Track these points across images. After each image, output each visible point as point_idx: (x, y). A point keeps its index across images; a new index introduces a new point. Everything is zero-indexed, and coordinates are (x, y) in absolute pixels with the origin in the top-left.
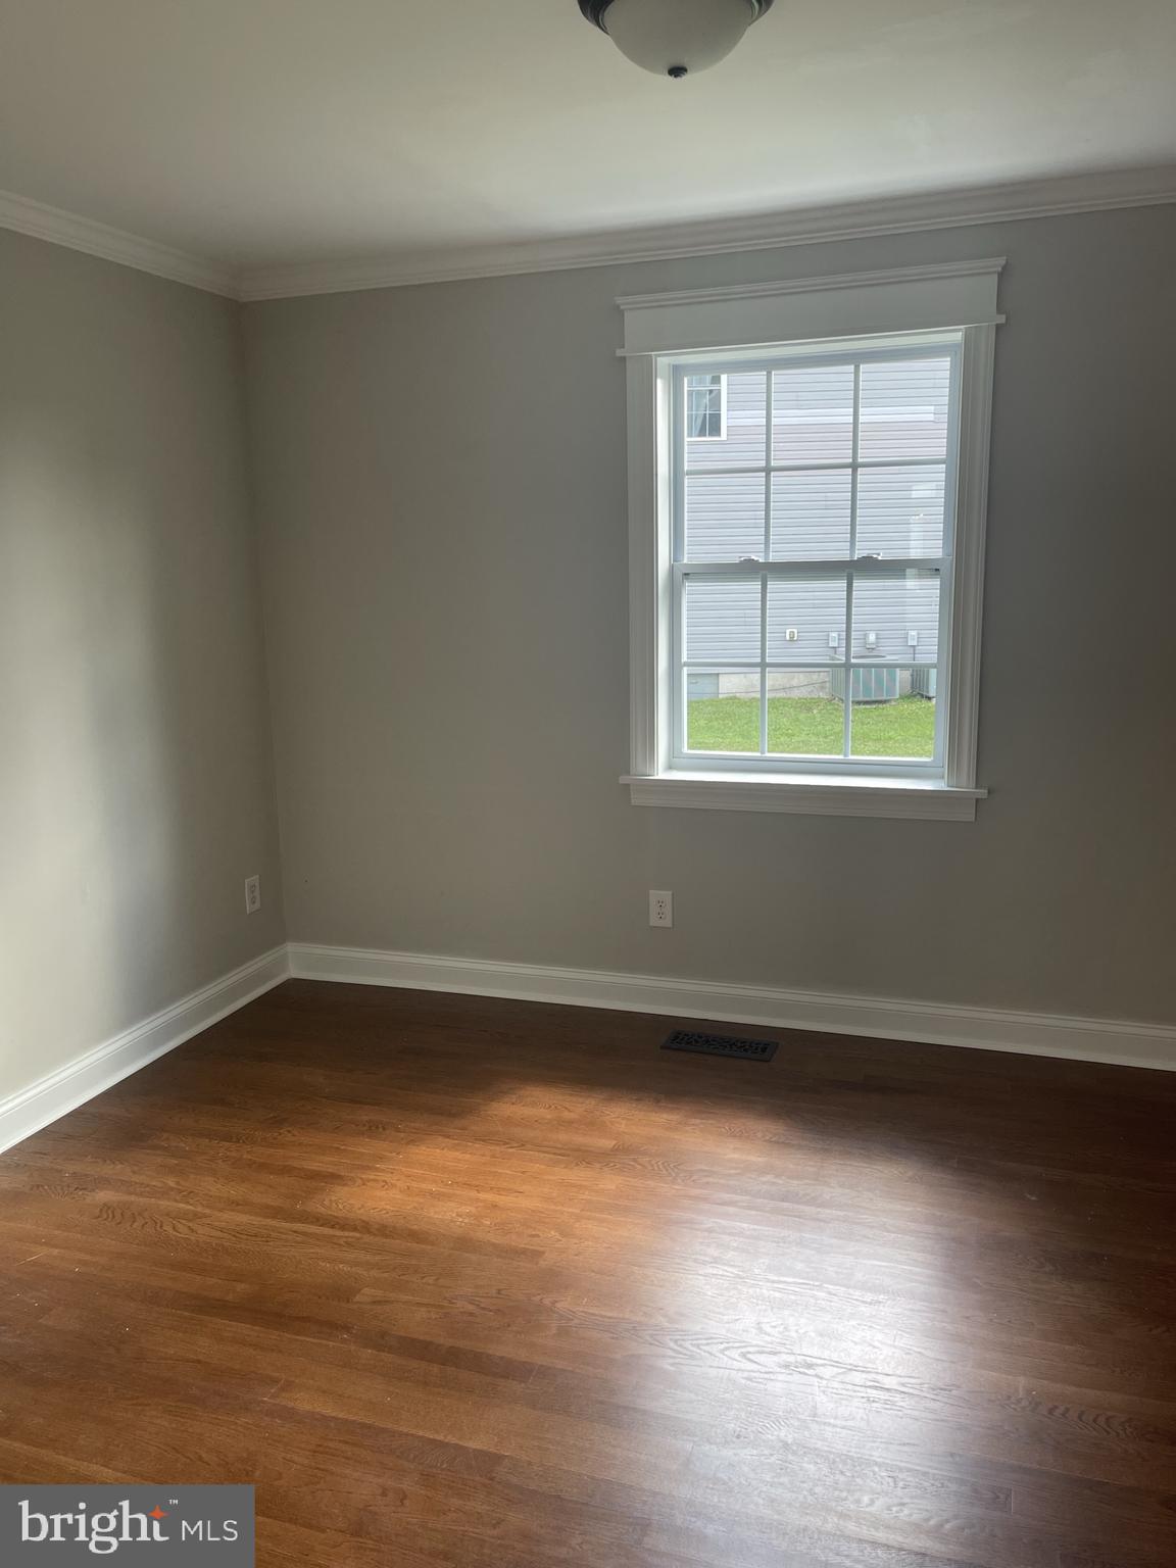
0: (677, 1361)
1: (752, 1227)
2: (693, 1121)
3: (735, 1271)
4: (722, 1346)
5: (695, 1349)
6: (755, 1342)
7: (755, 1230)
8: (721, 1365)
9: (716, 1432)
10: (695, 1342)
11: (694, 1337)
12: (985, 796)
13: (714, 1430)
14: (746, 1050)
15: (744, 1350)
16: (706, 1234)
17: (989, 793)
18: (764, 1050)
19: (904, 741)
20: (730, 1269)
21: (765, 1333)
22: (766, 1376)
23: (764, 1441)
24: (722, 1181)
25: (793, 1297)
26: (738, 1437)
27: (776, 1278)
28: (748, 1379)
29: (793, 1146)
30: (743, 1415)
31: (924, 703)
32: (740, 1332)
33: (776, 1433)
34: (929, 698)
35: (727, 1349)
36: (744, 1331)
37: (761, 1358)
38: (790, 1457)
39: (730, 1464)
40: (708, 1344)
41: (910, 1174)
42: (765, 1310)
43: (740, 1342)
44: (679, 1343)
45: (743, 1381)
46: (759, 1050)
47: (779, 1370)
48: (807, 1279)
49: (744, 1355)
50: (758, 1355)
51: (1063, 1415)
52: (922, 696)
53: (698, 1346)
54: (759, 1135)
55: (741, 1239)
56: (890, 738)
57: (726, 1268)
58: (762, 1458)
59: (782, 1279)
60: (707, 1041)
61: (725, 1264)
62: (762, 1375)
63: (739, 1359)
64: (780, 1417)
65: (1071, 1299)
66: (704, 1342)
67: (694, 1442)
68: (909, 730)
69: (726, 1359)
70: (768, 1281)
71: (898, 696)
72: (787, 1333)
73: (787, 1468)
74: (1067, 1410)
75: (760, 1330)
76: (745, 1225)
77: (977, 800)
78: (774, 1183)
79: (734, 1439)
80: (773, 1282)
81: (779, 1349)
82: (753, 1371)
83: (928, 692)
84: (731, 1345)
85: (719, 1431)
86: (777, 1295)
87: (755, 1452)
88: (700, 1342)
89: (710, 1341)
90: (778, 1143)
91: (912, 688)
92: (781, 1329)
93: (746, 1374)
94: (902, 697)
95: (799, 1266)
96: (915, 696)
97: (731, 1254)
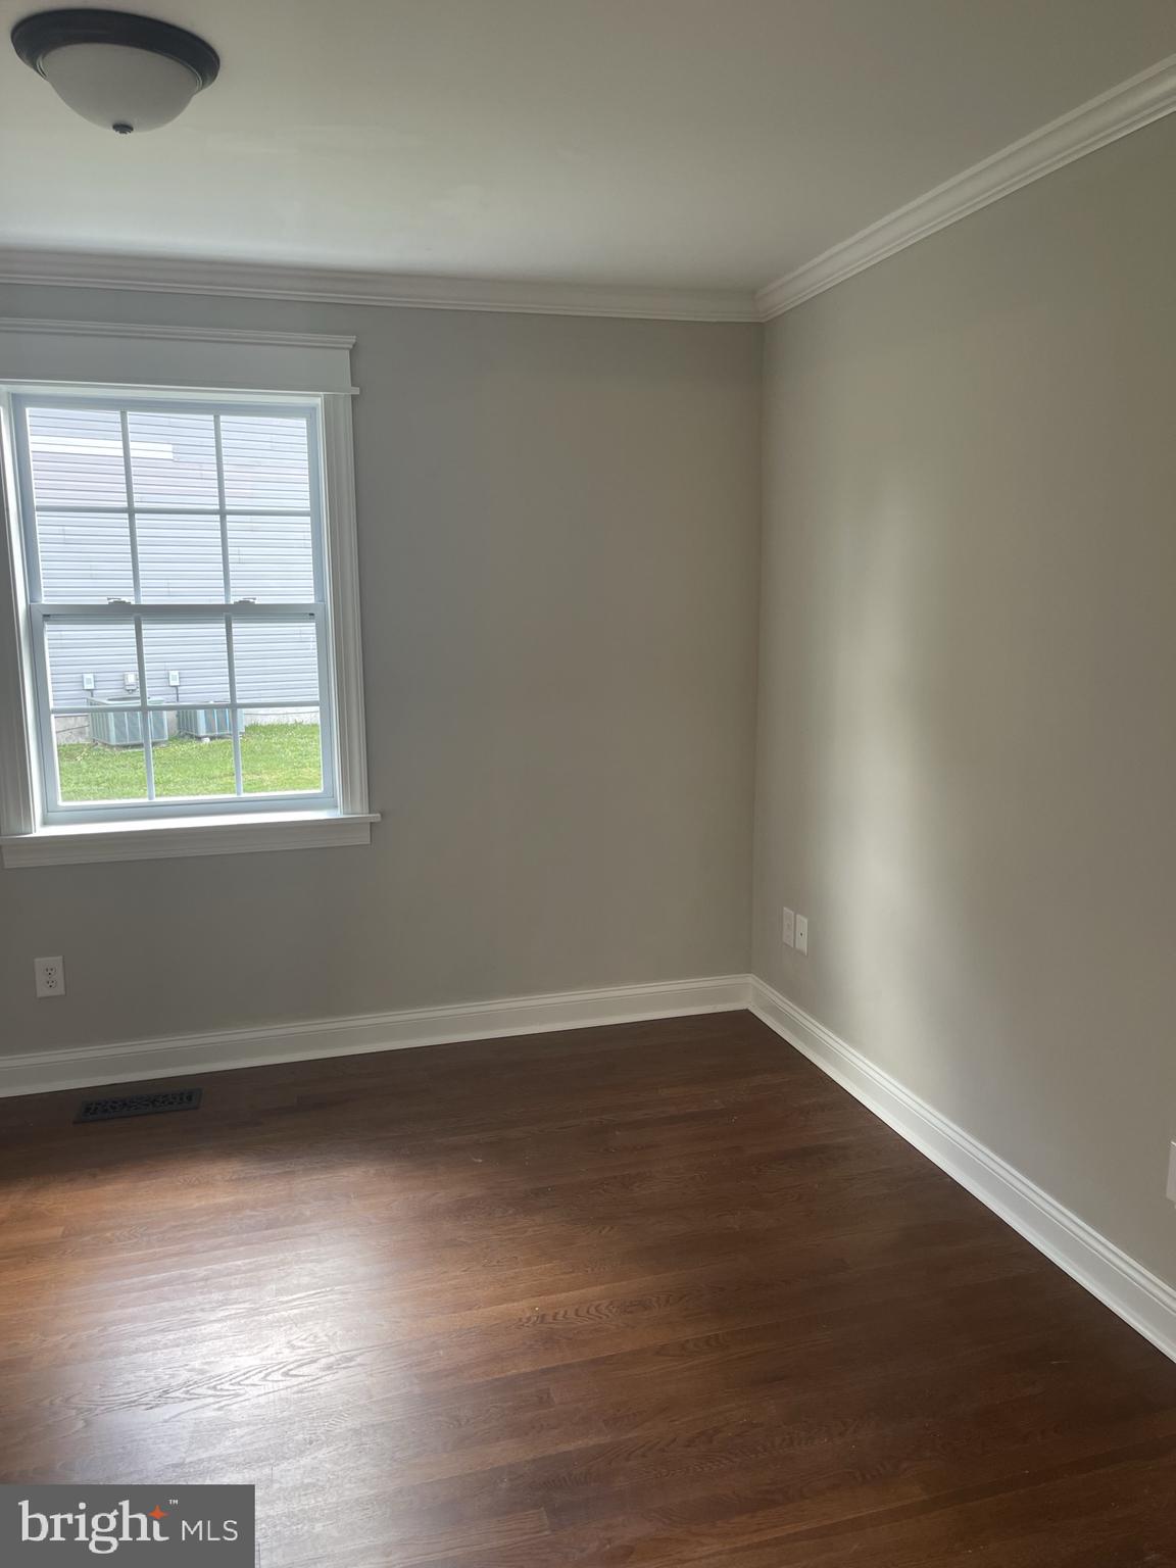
0: (222, 1404)
1: (247, 1261)
2: (142, 1184)
3: (247, 1305)
4: (262, 1375)
5: (236, 1387)
6: (291, 1360)
7: (250, 1263)
8: (267, 1391)
9: (288, 1448)
10: (233, 1381)
11: (231, 1377)
12: (379, 820)
13: (285, 1447)
14: (171, 1103)
15: (285, 1369)
16: (201, 1284)
17: (382, 815)
18: (190, 1098)
19: (184, 782)
20: (242, 1306)
21: (299, 1348)
22: (315, 1383)
23: (335, 1436)
24: (200, 1230)
25: (312, 1308)
26: (311, 1443)
27: (290, 1298)
28: (298, 1392)
29: (255, 1178)
30: (307, 1423)
31: (195, 744)
32: (275, 1356)
33: (343, 1425)
34: (199, 738)
35: (267, 1375)
36: (277, 1353)
37: (305, 1370)
38: (364, 1439)
39: (313, 1468)
40: (247, 1378)
41: (372, 1171)
42: (291, 1329)
43: (279, 1364)
44: (219, 1387)
45: (296, 1396)
46: (185, 1099)
47: (324, 1373)
48: (319, 1288)
49: (286, 1374)
50: (300, 1369)
51: (564, 1317)
52: (192, 736)
53: (239, 1384)
54: (219, 1177)
55: (239, 1276)
56: (169, 781)
57: (235, 1306)
58: (340, 1451)
59: (295, 1296)
60: (125, 1104)
61: (235, 1303)
62: (310, 1384)
63: (283, 1378)
64: (341, 1411)
65: (536, 1228)
66: (244, 1377)
67: (270, 1464)
68: (186, 771)
69: (270, 1384)
70: (283, 1303)
71: (167, 739)
72: (318, 1341)
73: (364, 1449)
74: (566, 1312)
75: (293, 1347)
76: (239, 1263)
77: (371, 823)
78: (252, 1216)
79: (308, 1446)
80: (287, 1302)
81: (316, 1355)
82: (301, 1384)
83: (197, 731)
84: (270, 1370)
85: (290, 1445)
86: (296, 1311)
87: (331, 1449)
88: (238, 1380)
89: (248, 1375)
90: (239, 1179)
91: (179, 728)
92: (311, 1338)
93: (295, 1389)
94: (172, 739)
95: (306, 1280)
96: (183, 737)
97: (235, 1294)
